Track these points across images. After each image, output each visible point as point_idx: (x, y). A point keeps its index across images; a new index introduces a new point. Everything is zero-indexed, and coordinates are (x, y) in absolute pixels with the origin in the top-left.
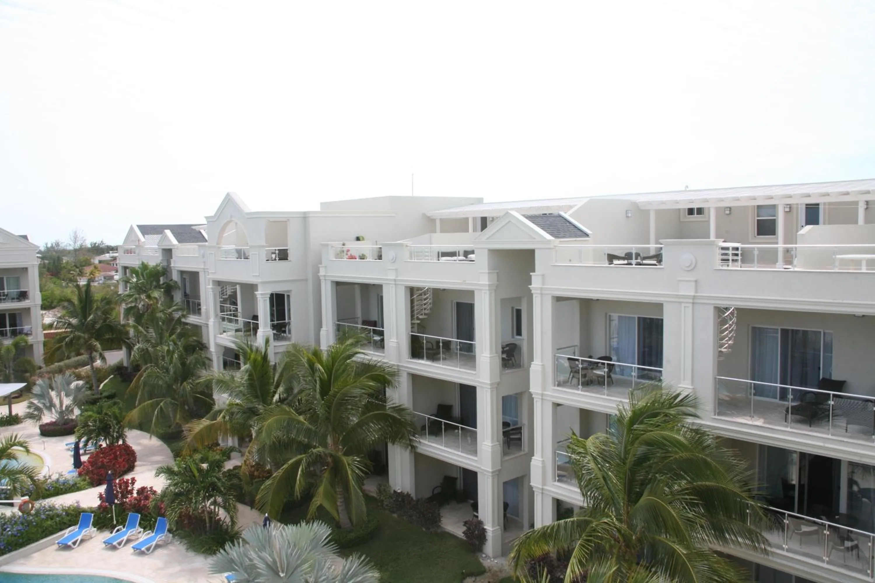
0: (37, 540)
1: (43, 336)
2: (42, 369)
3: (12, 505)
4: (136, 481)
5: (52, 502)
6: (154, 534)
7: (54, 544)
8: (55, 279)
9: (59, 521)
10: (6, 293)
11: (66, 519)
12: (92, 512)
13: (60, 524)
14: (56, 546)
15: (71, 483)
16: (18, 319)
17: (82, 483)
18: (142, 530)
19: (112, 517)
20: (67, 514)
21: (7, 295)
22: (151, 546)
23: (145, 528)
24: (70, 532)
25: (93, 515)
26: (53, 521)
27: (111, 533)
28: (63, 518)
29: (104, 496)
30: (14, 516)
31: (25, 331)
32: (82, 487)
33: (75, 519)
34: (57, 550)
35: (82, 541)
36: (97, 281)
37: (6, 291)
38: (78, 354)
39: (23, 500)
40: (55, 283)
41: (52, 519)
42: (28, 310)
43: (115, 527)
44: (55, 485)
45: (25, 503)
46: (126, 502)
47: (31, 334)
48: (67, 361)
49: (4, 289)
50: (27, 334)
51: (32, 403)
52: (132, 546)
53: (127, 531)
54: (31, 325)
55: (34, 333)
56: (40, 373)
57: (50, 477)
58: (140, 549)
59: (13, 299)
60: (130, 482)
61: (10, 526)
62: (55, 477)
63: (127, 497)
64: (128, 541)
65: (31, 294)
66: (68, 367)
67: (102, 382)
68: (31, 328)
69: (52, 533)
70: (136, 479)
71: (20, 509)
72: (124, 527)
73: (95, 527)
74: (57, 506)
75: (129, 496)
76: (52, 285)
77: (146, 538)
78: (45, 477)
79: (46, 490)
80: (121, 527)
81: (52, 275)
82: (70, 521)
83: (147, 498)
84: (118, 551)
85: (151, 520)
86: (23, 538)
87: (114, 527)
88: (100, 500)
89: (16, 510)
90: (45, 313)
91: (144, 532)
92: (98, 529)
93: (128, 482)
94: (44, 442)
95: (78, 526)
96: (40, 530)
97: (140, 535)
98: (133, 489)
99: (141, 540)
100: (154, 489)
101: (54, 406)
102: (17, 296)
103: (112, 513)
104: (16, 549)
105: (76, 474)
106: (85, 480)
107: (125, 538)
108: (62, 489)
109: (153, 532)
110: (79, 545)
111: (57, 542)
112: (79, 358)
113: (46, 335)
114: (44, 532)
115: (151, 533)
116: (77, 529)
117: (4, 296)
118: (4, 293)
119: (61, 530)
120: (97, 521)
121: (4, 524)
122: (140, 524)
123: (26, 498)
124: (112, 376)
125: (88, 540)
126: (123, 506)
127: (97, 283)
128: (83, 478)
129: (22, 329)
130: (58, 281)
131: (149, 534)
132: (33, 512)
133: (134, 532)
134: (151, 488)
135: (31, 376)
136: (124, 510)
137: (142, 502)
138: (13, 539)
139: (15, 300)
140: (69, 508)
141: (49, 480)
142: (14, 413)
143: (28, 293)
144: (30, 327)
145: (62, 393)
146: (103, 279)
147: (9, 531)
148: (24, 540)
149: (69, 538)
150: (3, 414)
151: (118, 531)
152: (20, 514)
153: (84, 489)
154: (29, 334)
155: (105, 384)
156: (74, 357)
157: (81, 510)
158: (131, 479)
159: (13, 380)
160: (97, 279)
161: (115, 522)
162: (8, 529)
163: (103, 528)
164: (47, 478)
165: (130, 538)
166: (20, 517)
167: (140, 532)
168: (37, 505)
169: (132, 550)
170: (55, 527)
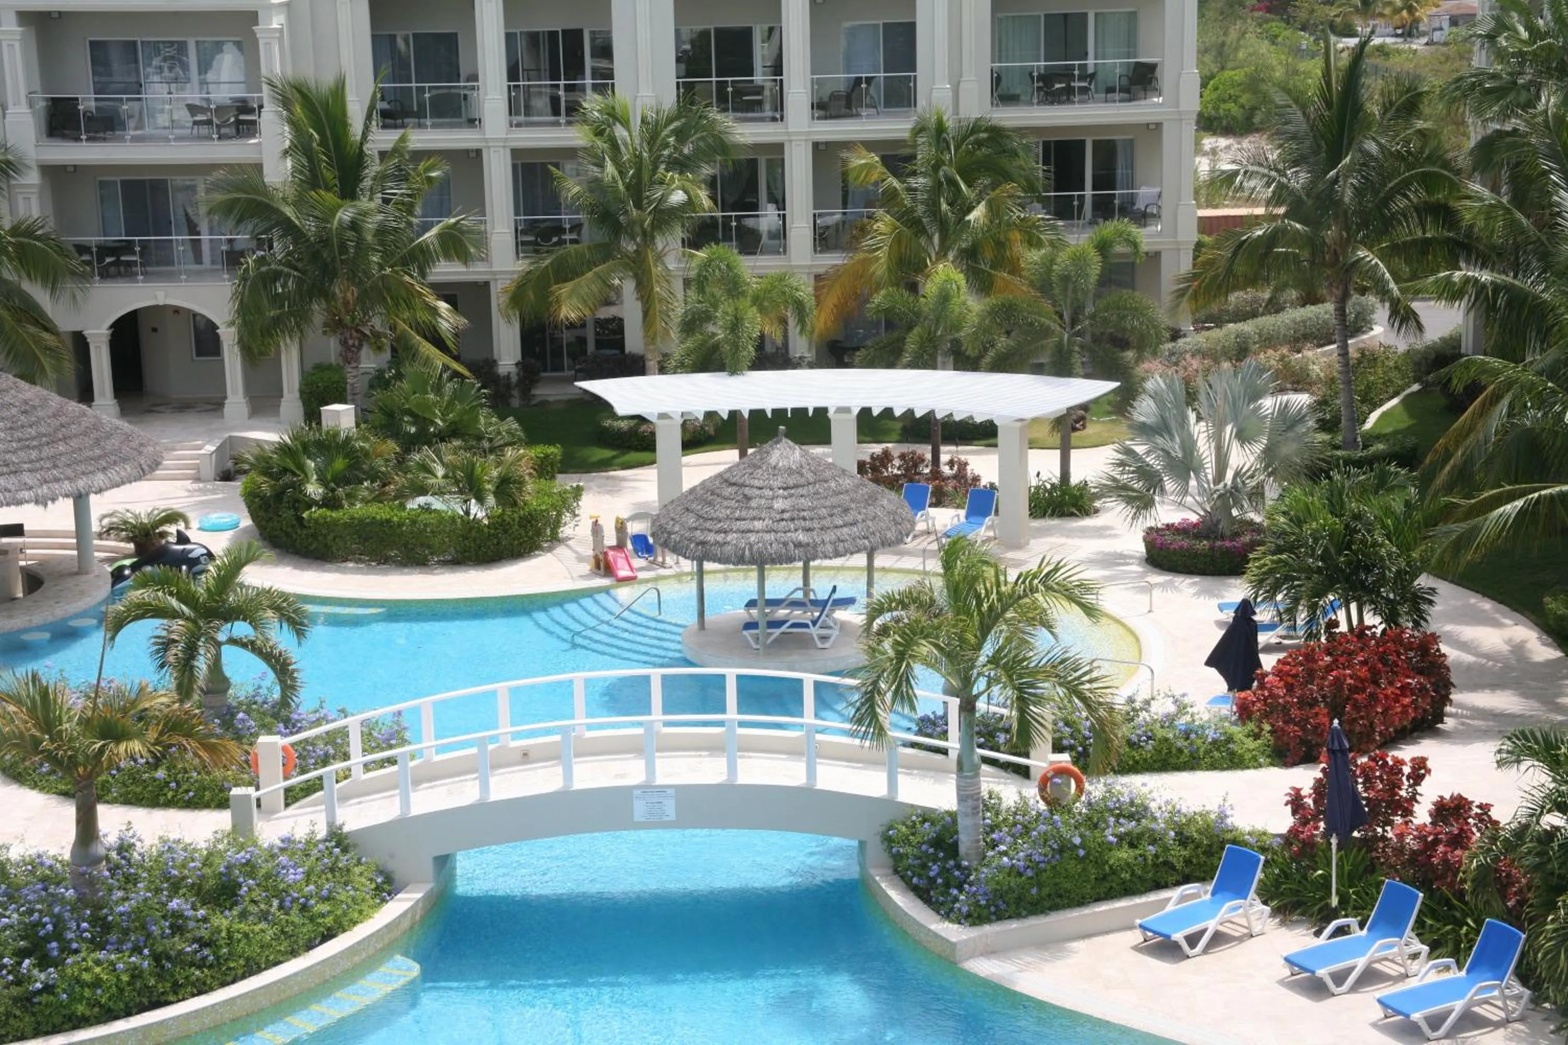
0: (1081, 902)
1: (1194, 225)
2: (1181, 342)
3: (1023, 772)
4: (1429, 771)
5: (1145, 790)
6: (1463, 973)
7: (1131, 928)
8: (1276, 26)
9: (1156, 856)
10: (1091, 70)
11: (1178, 854)
12: (1263, 850)
13: (1155, 865)
14: (1136, 937)
15: (1211, 734)
16: (1120, 161)
17: (1251, 744)
18: (1426, 948)
19: (1327, 878)
20: (1183, 840)
21: (1093, 76)
22: (1449, 1012)
23: (1435, 947)
24: (1183, 898)
25: (1262, 858)
26: (1138, 852)
27: (1318, 934)
28: (1166, 849)
29: (1310, 801)
30: (1022, 808)
31: (1140, 205)
32: (1248, 756)
33: (1203, 858)
34: (1136, 948)
35: (1219, 939)
36: (1424, 34)
37: (1091, 62)
38: (1310, 299)
39: (1052, 763)
40: (1273, 40)
41: (1132, 845)
42: (1154, 130)
43: (1333, 914)
44: (1160, 733)
45: (1061, 772)
46: (1384, 838)
47: (1157, 217)
48: (1267, 322)
49: (1085, 56)
50: (1143, 218)
51: (1129, 452)
52: (1378, 995)
53: (1370, 941)
54: (1161, 184)
55: (1165, 213)
56: (1172, 354)
57: (1147, 703)
58: (1407, 1016)
59: (1110, 90)
60: (1407, 770)
61: (1009, 839)
62: (1162, 708)
63: (1391, 823)
64: (1370, 977)
65: (1166, 77)
66: (1269, 341)
67: (1375, 406)
68: (1160, 195)
69: (1128, 891)
70: (1429, 764)
71: (1042, 789)
72: (1362, 925)
73: (1265, 903)
74: (1153, 806)
75: (1398, 820)
76: (1264, 47)
77: (1433, 977)
78: (1131, 700)
79: (1131, 744)
80: (1352, 921)
81: (1269, 10)
82: (1188, 862)
83: (1459, 840)
84: (1329, 1003)
85: (1462, 923)
86: (1040, 886)
87: (1327, 915)
88: (1294, 813)
89: (1031, 792)
90: (1228, 147)
91: (1430, 956)
92: (1276, 912)
93: (1400, 771)
94: (1152, 586)
95: (1210, 887)
96: (1093, 872)
97: (1414, 966)
98: (1413, 799)
99: (1412, 983)
100: (1494, 814)
101: (1198, 469)
102: (1125, 81)
103: (1329, 864)
104: (1018, 916)
105: (1227, 709)
106: (1257, 737)
107: (1361, 963)
108: (1180, 751)
109: (1460, 967)
110: (1205, 951)
111: (1138, 921)
112: (1309, 311)
113: (1206, 225)
114: (1104, 878)
115: (1454, 966)
116: (1209, 896)
117: (1082, 78)
118: (1083, 67)
119: (1159, 886)
120: (1277, 883)
121: (993, 828)
122: (1420, 925)
123: (1064, 758)
124: (1416, 387)
125: (1240, 939)
126: (1370, 850)
127: (1424, 40)
128: (1251, 726)
129: (1132, 200)
130: (1288, 33)
131: (1447, 968)
132: (1080, 807)
133: (1396, 950)
134: (1485, 808)
135: (1139, 359)
136: (1372, 869)
137: (1441, 849)
138: (1014, 881)
139: (1117, 96)
140: (1191, 820)
141: (1143, 714)
142: (1075, 479)
143: (1158, 73)
144: (1157, 190)
145: (1229, 428)
146: (1446, 25)
147: (1005, 853)
148: (1046, 891)
149: (1178, 918)
150: (1044, 477)
151: (1342, 931)
152: (1042, 806)
153: (1254, 764)
154: (1153, 216)
155: (1384, 414)
156: (1293, 305)
157: (1229, 836)
158: (1413, 760)
159: (1078, 369)
160: (1422, 28)
161: (1335, 901)
162: (1003, 848)
163: (1291, 913)
164: (1137, 705)
165: (1377, 966)
166: (1039, 814)
167: (1415, 956)
168: (1096, 789)
169: (1378, 1013)
170: (1139, 872)
